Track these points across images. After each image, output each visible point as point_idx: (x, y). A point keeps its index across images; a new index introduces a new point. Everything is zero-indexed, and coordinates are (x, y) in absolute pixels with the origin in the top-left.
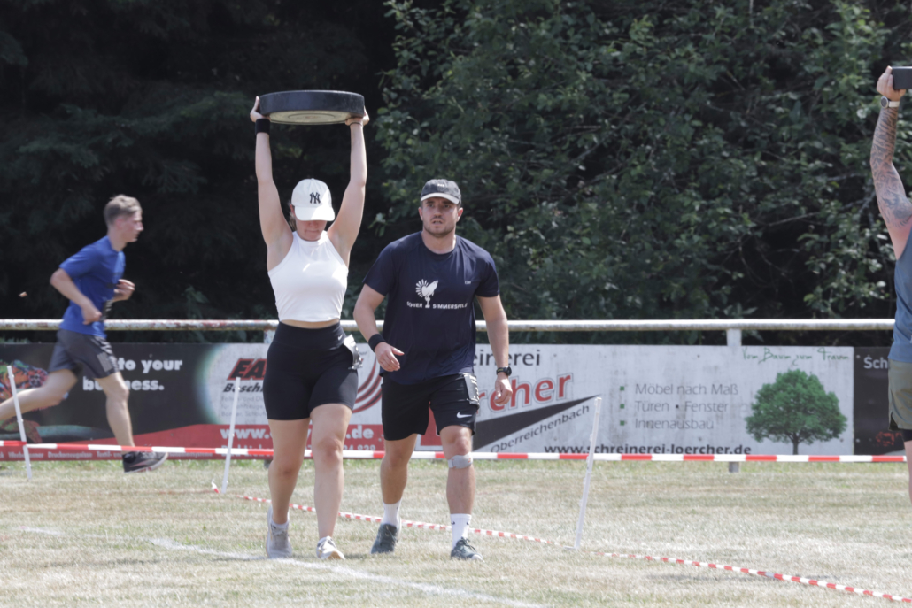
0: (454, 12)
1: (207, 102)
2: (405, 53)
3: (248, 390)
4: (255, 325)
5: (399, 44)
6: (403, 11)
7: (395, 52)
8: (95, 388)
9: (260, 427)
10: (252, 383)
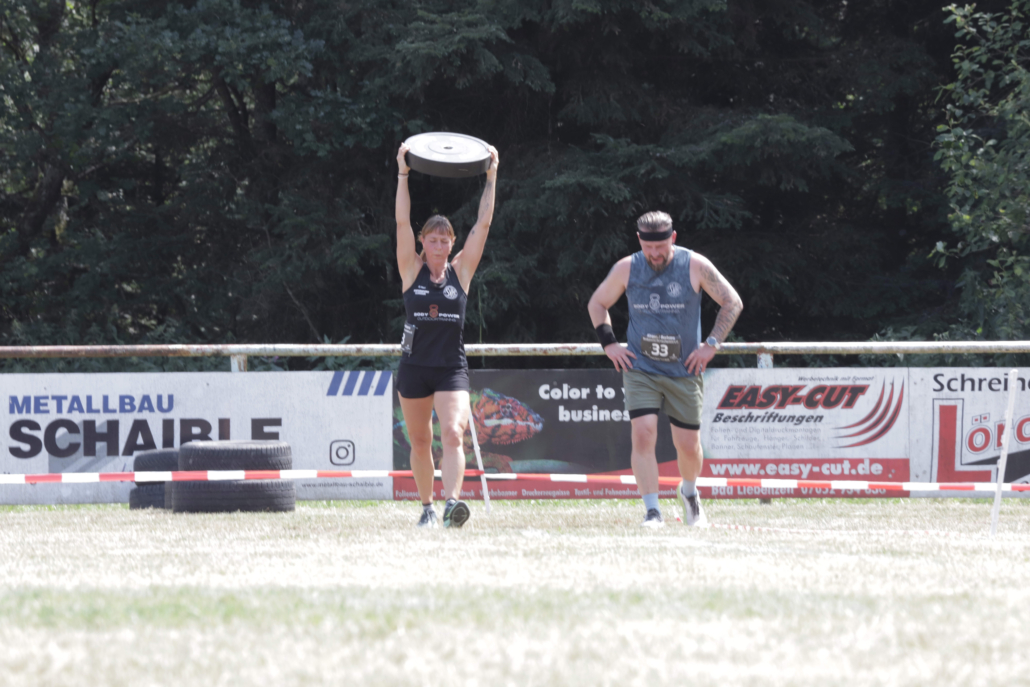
0: (1021, 16)
1: (749, 127)
2: (966, 65)
3: (740, 421)
4: (747, 348)
5: (959, 54)
6: (965, 16)
7: (954, 63)
8: (571, 419)
9: (754, 462)
10: (744, 412)
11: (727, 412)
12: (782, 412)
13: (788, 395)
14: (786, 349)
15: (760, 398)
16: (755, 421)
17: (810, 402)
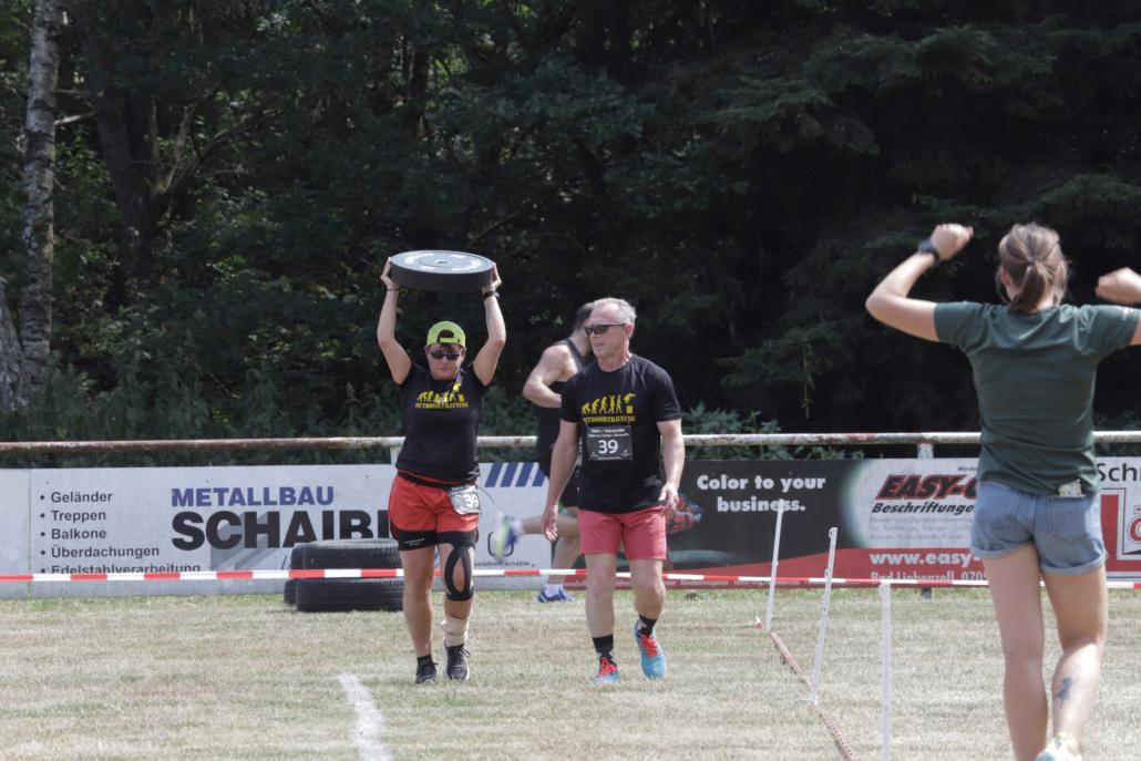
1: (1067, 188)
3: (900, 511)
4: (907, 438)
8: (730, 510)
9: (914, 551)
10: (903, 502)
11: (886, 502)
12: (942, 502)
13: (948, 485)
14: (946, 439)
15: (919, 488)
16: (915, 510)
17: (970, 492)
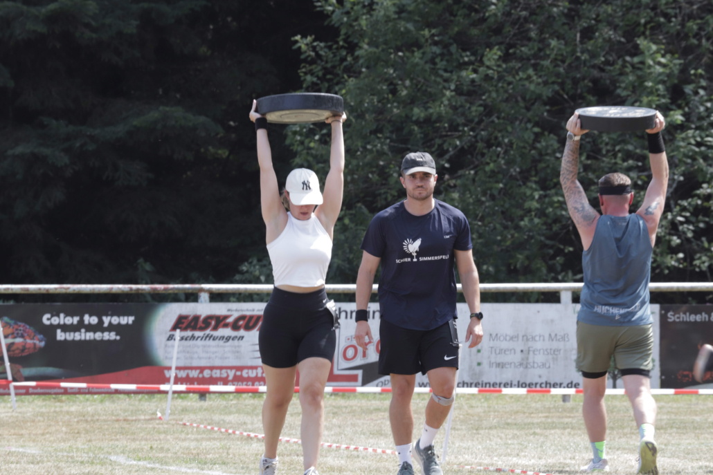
0: (346, 45)
1: (154, 115)
2: (309, 78)
3: (186, 339)
4: (191, 289)
5: (304, 70)
6: (307, 45)
7: (300, 77)
8: (66, 339)
9: (196, 368)
10: (189, 333)
11: (176, 333)
12: (216, 333)
13: (220, 321)
14: (219, 289)
15: (200, 324)
16: (197, 339)
17: (235, 326)
